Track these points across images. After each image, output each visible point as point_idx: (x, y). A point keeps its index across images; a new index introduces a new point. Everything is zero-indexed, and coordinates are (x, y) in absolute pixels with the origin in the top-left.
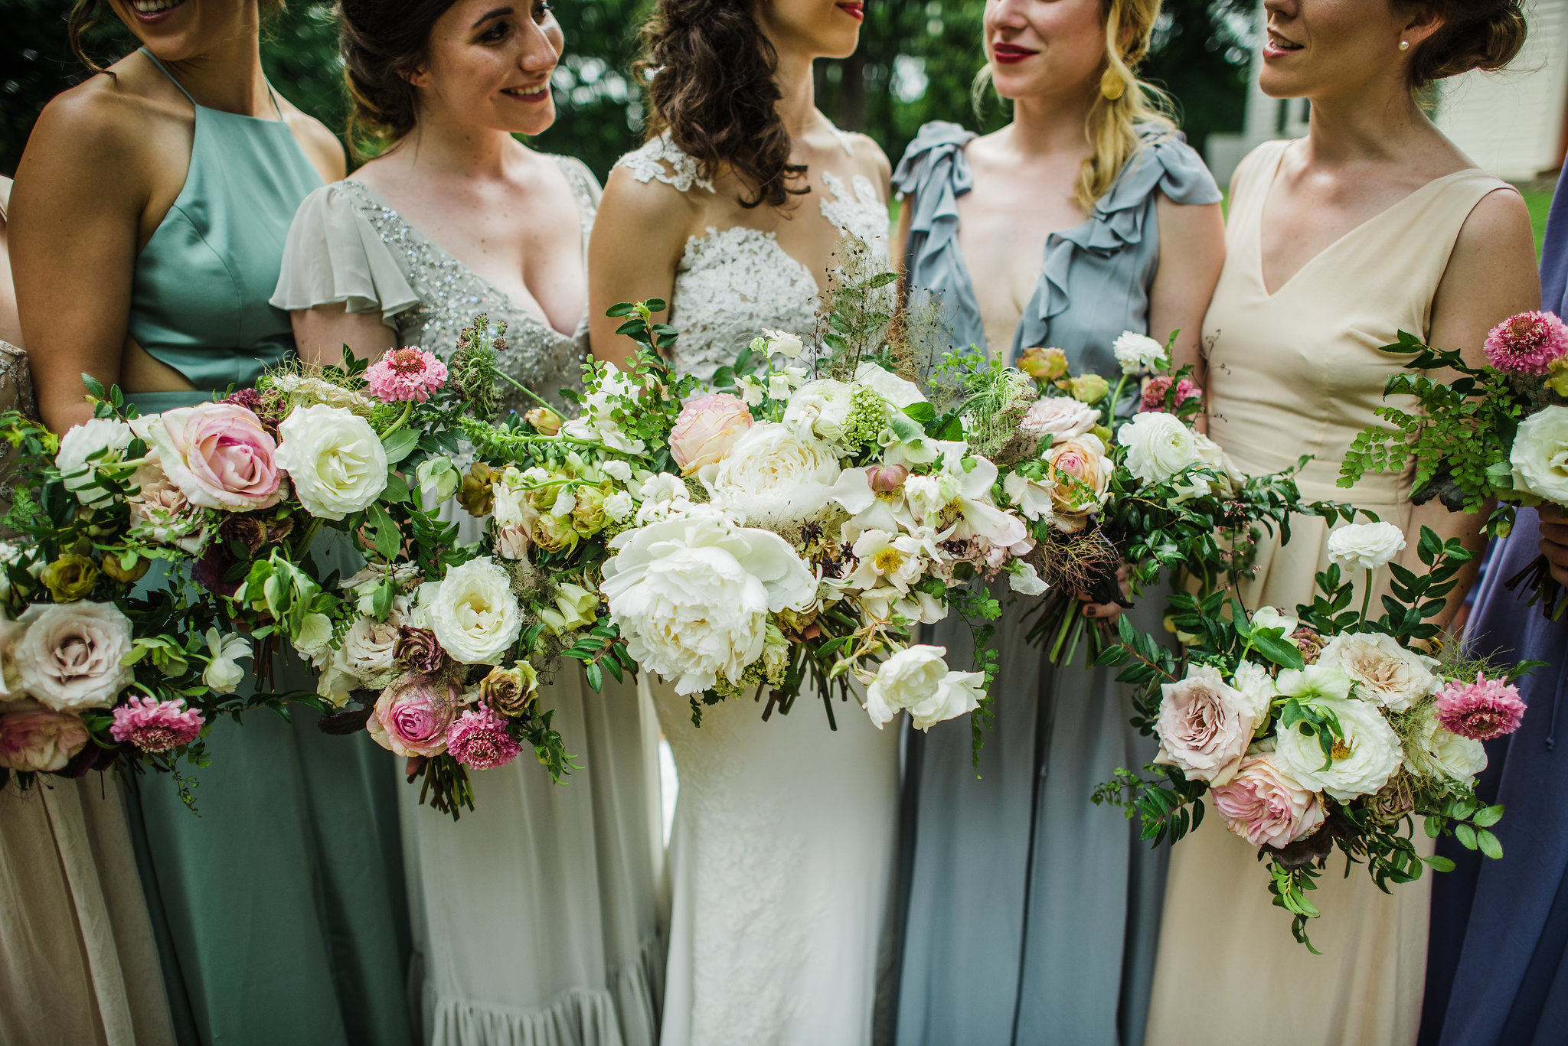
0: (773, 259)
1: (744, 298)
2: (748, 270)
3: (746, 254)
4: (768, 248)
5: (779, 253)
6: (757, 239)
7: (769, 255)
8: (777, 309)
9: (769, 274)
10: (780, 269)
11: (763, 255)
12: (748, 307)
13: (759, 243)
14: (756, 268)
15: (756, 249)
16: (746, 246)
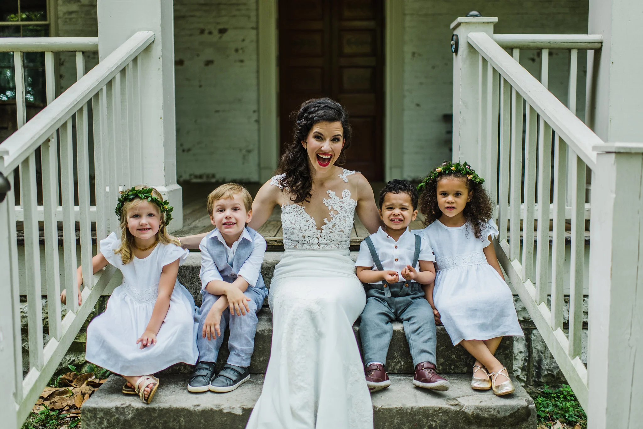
0: (302, 214)
1: (291, 223)
2: (294, 216)
3: (295, 212)
4: (301, 211)
5: (304, 212)
6: (299, 208)
7: (301, 212)
8: (300, 228)
9: (300, 218)
10: (304, 217)
11: (299, 213)
12: (292, 226)
13: (299, 209)
14: (297, 216)
15: (298, 211)
16: (295, 210)
